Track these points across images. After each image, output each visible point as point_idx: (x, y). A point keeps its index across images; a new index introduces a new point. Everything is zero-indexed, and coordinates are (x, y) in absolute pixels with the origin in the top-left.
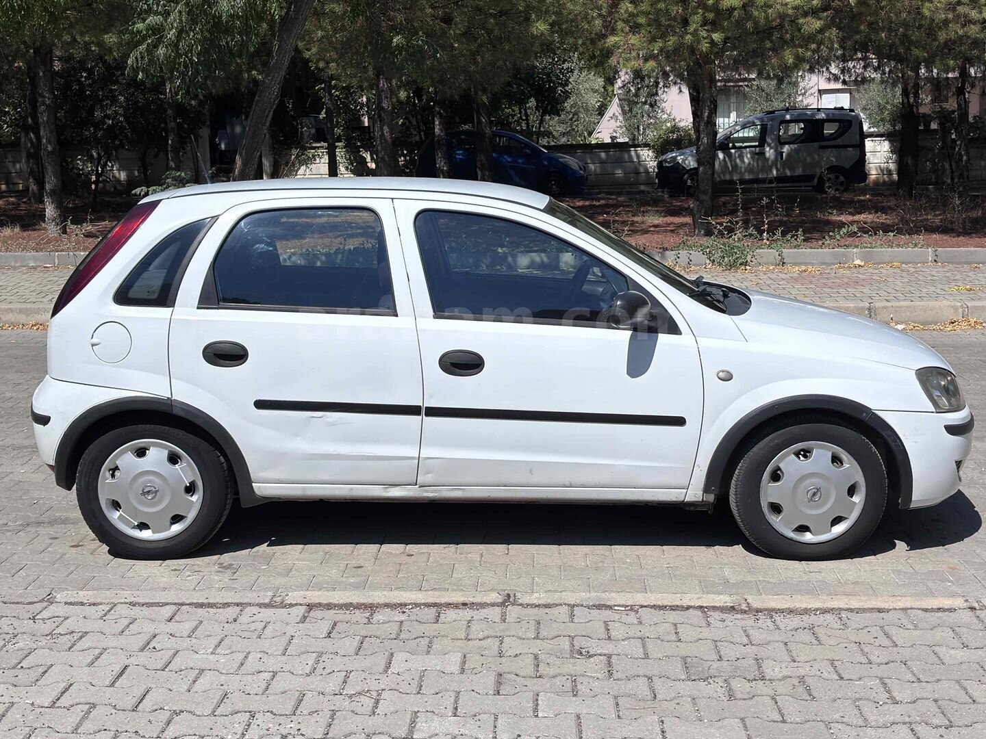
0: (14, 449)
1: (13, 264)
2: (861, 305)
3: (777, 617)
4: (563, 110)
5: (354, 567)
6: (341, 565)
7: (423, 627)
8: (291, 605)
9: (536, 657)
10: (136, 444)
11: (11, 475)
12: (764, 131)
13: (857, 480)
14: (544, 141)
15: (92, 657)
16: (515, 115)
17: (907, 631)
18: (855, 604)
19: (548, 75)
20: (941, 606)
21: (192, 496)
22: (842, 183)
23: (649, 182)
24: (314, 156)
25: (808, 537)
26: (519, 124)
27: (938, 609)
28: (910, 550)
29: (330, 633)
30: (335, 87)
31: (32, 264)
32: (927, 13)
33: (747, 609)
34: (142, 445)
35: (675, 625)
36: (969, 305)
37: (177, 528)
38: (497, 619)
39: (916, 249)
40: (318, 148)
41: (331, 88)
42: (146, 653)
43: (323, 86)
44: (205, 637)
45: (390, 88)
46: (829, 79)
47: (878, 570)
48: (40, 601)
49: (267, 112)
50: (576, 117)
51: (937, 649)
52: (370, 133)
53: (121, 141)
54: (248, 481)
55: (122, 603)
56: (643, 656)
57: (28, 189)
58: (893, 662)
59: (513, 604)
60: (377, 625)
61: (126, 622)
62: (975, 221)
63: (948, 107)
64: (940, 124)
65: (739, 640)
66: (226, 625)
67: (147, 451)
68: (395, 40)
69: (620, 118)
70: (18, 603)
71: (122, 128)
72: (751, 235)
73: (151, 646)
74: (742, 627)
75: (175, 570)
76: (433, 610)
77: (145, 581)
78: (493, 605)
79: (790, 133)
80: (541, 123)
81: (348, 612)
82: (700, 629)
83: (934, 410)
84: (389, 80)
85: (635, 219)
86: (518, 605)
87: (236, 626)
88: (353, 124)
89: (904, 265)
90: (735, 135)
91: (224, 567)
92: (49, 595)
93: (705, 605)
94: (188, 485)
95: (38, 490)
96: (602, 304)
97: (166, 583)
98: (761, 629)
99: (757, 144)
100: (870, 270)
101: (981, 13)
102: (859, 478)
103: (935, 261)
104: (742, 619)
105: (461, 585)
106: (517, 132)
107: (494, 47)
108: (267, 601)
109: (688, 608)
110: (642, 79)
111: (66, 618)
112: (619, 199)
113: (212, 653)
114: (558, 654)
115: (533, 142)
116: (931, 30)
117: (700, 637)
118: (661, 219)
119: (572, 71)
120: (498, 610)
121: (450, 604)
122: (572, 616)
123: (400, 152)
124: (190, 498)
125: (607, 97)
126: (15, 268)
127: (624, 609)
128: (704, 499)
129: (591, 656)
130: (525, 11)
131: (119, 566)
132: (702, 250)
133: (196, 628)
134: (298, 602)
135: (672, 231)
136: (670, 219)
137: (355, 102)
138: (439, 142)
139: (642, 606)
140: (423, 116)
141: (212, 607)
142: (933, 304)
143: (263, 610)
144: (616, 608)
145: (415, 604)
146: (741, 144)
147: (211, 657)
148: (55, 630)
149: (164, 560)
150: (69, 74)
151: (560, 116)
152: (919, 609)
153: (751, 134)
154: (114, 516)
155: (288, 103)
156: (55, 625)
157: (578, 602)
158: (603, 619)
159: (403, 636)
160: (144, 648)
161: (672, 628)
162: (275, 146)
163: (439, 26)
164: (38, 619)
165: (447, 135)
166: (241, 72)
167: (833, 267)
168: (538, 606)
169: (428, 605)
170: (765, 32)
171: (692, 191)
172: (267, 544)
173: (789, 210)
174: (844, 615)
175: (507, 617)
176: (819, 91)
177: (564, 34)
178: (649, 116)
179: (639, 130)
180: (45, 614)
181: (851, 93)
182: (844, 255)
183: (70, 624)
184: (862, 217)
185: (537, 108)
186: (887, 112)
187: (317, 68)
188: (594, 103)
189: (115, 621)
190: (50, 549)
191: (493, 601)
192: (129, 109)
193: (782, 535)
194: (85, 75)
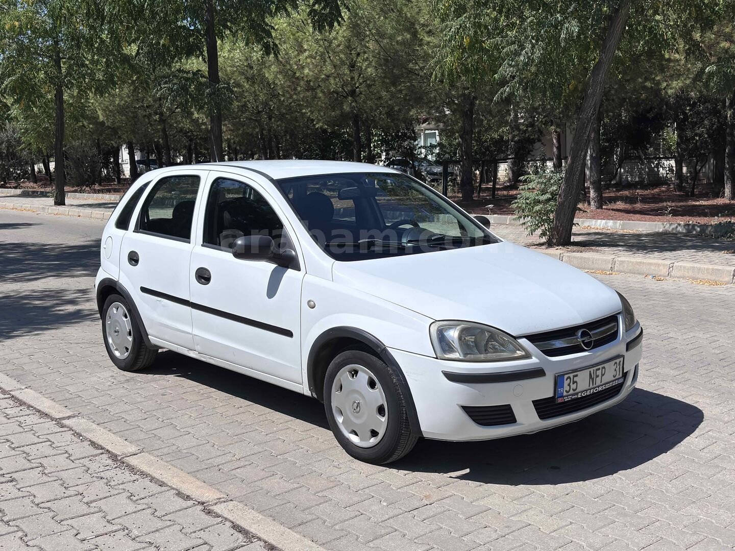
10: (115, 304)
13: (383, 402)
25: (357, 441)
54: (146, 334)
67: (118, 309)
83: (435, 357)
94: (128, 331)
124: (129, 338)
154: (110, 342)
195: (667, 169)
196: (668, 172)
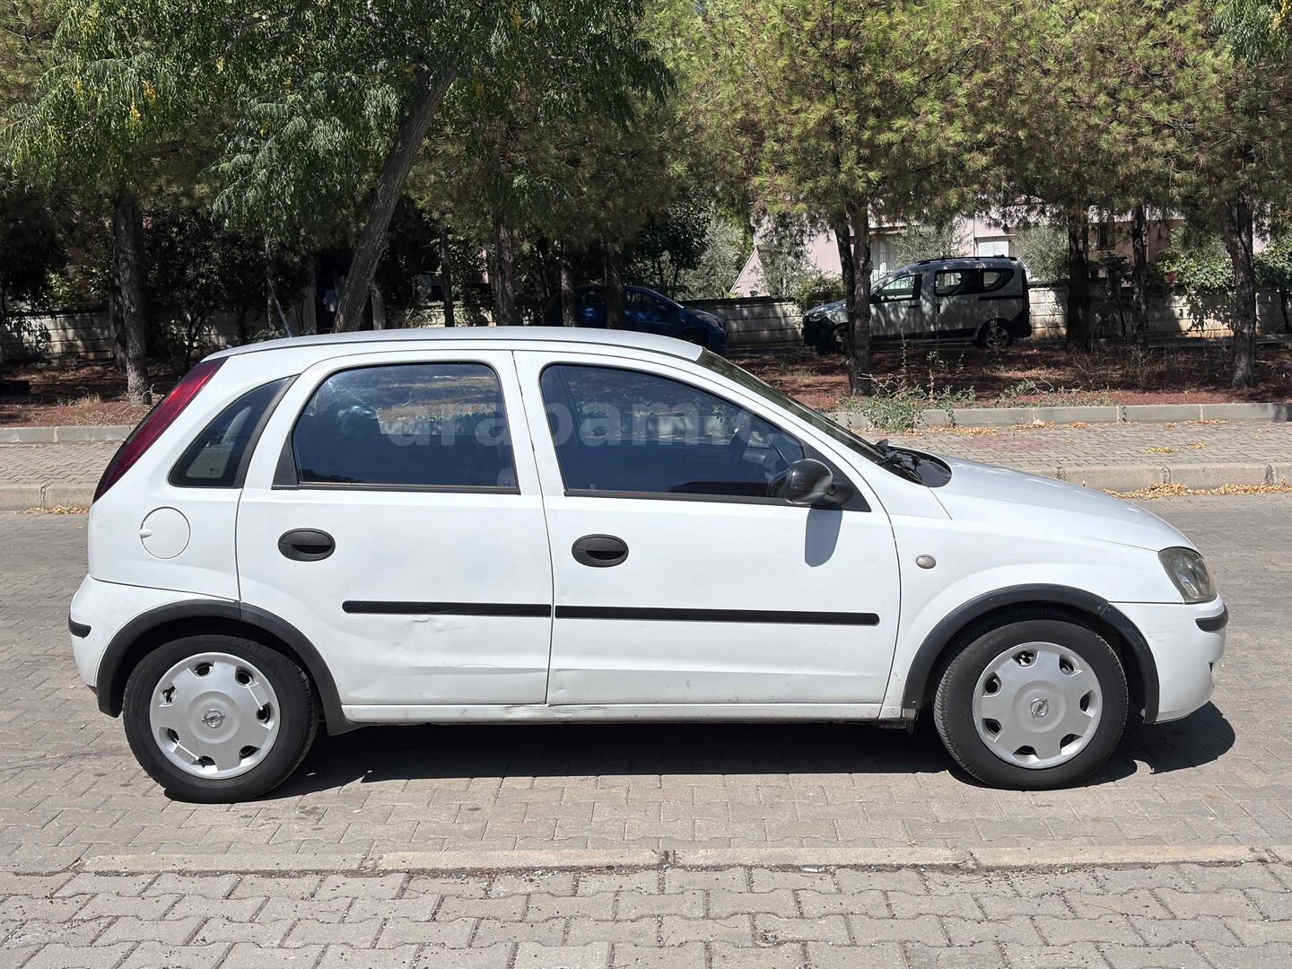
0: (65, 659)
1: (88, 439)
2: (1049, 470)
3: (1014, 878)
4: (699, 263)
5: (470, 810)
6: (453, 807)
7: (556, 902)
8: (386, 873)
9: (707, 947)
10: (196, 658)
11: (57, 692)
12: (918, 283)
13: (1092, 688)
14: (680, 297)
15: (119, 955)
16: (647, 270)
17: (1185, 895)
18: (1111, 858)
19: (683, 226)
20: (1222, 858)
21: (266, 722)
22: (1004, 337)
23: (796, 340)
24: (429, 316)
25: (1033, 761)
26: (652, 280)
27: (1218, 862)
28: (1155, 773)
29: (435, 913)
30: (453, 242)
31: (109, 438)
32: (1104, 146)
33: (974, 867)
34: (203, 660)
35: (885, 893)
36: (1171, 469)
37: (248, 763)
38: (654, 889)
39: (1102, 407)
40: (434, 307)
41: (447, 242)
42: (193, 948)
43: (438, 240)
44: (271, 921)
45: (512, 237)
46: (989, 225)
47: (1121, 801)
48: (63, 871)
49: (371, 262)
50: (713, 271)
51: (1229, 921)
52: (490, 290)
53: (216, 301)
54: (337, 703)
55: (169, 872)
56: (849, 942)
57: (115, 358)
58: (1176, 942)
59: (673, 866)
60: (497, 900)
61: (170, 900)
62: (1161, 375)
63: (1117, 253)
64: (1109, 272)
65: (970, 915)
66: (301, 903)
67: (211, 668)
68: (516, 181)
69: (761, 270)
70: (34, 874)
71: (217, 287)
72: (916, 393)
73: (199, 937)
74: (972, 895)
75: (246, 816)
76: (570, 876)
77: (207, 832)
78: (647, 868)
79: (946, 284)
80: (675, 280)
81: (459, 881)
82: (918, 899)
83: (1183, 601)
84: (510, 229)
85: (784, 379)
86: (679, 867)
87: (314, 905)
88: (473, 282)
89: (1088, 425)
90: (886, 288)
91: (307, 812)
92: (77, 861)
93: (920, 863)
94: (261, 709)
95: (87, 711)
96: (766, 474)
97: (233, 835)
98: (996, 896)
99: (911, 296)
100: (1053, 431)
101: (1164, 145)
102: (1094, 686)
103: (1124, 419)
104: (969, 882)
105: (604, 833)
106: (650, 287)
107: (626, 190)
108: (355, 867)
109: (899, 867)
110: (786, 227)
111: (94, 896)
112: (765, 357)
113: (280, 947)
114: (737, 941)
115: (668, 297)
116: (1110, 165)
117: (920, 911)
118: (812, 378)
119: (708, 221)
120: (653, 875)
121: (592, 868)
122: (750, 882)
123: (524, 312)
124: (264, 725)
125: (746, 249)
126: (90, 443)
127: (816, 871)
128: (903, 715)
129: (779, 944)
130: (659, 152)
131: (176, 812)
132: (863, 411)
133: (260, 909)
134: (395, 868)
135: (825, 390)
136: (822, 378)
137: (474, 257)
138: (566, 297)
139: (840, 867)
140: (549, 271)
141: (284, 876)
142: (1129, 468)
143: (349, 880)
144: (806, 869)
145: (546, 868)
146: (893, 297)
147: (277, 952)
148: (75, 914)
149: (233, 802)
150: (159, 231)
151: (696, 269)
152: (1195, 863)
153: (903, 287)
154: (170, 749)
155: (401, 259)
156: (78, 906)
157: (757, 862)
158: (792, 887)
159: (531, 916)
160: (191, 940)
161: (882, 897)
162: (387, 306)
163: (566, 169)
164: (57, 898)
165: (575, 291)
166: (348, 223)
167: (1009, 427)
168: (706, 868)
169: (562, 870)
170: (924, 171)
171: (842, 348)
172: (361, 779)
173: (952, 368)
174: (1099, 873)
175: (666, 886)
176: (976, 239)
177: (700, 178)
178: (793, 268)
179: (782, 284)
180: (67, 891)
181: (1010, 241)
182: (1021, 414)
183: (98, 906)
184: (1033, 373)
185: (671, 261)
186: (1050, 260)
187: (432, 220)
188: (731, 256)
189: (156, 899)
190: (93, 790)
191: (647, 863)
192: (225, 267)
193: (1000, 759)
194: (175, 230)
195: (38, 333)
196: (39, 338)
